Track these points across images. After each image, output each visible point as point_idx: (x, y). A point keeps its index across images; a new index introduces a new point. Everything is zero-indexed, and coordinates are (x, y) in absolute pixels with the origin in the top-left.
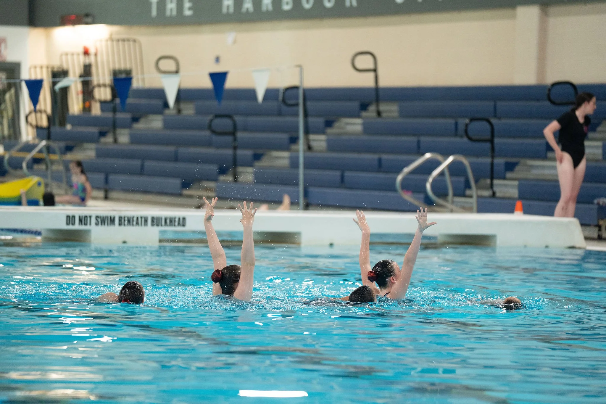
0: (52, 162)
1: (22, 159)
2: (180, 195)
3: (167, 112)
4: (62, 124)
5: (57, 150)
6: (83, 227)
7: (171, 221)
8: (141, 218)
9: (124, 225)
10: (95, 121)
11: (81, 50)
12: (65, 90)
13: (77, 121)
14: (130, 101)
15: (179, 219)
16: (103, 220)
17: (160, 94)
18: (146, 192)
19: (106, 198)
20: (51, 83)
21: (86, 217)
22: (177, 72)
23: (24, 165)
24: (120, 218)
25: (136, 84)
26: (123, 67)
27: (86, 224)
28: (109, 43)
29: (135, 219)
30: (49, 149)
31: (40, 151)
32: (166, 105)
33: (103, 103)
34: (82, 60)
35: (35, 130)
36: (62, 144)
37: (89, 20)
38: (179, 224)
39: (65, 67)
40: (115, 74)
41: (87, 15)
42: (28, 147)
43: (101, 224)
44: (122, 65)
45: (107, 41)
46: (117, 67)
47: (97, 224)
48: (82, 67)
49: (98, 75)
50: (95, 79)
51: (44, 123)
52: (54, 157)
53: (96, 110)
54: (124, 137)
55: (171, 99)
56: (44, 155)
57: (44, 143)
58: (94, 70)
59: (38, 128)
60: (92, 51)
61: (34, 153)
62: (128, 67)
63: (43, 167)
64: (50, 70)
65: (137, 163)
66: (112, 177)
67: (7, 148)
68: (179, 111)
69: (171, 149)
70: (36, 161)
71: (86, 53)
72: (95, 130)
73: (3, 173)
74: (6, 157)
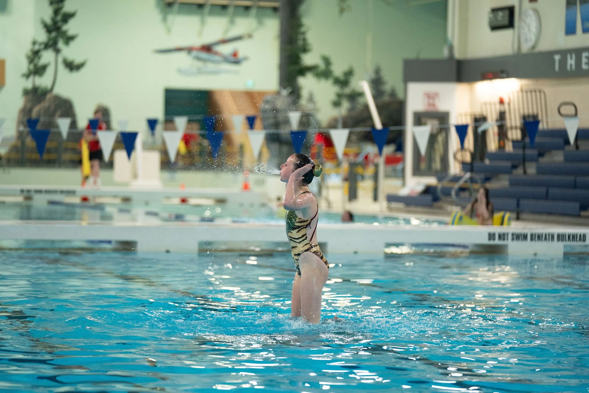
0: (474, 190)
1: (450, 189)
2: (579, 216)
3: (567, 148)
4: (482, 159)
5: (479, 181)
6: (501, 242)
7: (573, 237)
8: (549, 235)
9: (535, 240)
10: (509, 157)
11: (497, 100)
12: (484, 133)
13: (494, 157)
14: (537, 139)
15: (580, 236)
16: (517, 237)
17: (563, 134)
18: (550, 213)
19: (518, 219)
20: (474, 127)
21: (504, 234)
22: (576, 114)
23: (453, 193)
24: (532, 235)
25: (541, 126)
26: (531, 112)
27: (504, 239)
28: (520, 94)
29: (544, 236)
30: (472, 180)
31: (466, 182)
32: (567, 142)
33: (514, 142)
34: (498, 107)
35: (461, 165)
36: (482, 176)
37: (504, 75)
38: (580, 240)
39: (485, 113)
40: (524, 118)
41: (502, 72)
42: (456, 179)
43: (517, 240)
44: (530, 111)
45: (518, 92)
46: (526, 113)
47: (513, 239)
48: (498, 114)
49: (511, 119)
50: (508, 123)
51: (468, 158)
52: (476, 186)
53: (509, 148)
54: (532, 169)
55: (572, 138)
56: (469, 185)
57: (468, 175)
58: (507, 116)
59: (464, 164)
60: (506, 100)
61: (461, 183)
62: (535, 112)
63: (466, 194)
64: (473, 117)
65: (543, 190)
66: (522, 202)
67: (440, 180)
68: (577, 147)
69: (571, 178)
70: (462, 189)
71: (502, 102)
72: (508, 164)
73: (436, 199)
74: (440, 186)
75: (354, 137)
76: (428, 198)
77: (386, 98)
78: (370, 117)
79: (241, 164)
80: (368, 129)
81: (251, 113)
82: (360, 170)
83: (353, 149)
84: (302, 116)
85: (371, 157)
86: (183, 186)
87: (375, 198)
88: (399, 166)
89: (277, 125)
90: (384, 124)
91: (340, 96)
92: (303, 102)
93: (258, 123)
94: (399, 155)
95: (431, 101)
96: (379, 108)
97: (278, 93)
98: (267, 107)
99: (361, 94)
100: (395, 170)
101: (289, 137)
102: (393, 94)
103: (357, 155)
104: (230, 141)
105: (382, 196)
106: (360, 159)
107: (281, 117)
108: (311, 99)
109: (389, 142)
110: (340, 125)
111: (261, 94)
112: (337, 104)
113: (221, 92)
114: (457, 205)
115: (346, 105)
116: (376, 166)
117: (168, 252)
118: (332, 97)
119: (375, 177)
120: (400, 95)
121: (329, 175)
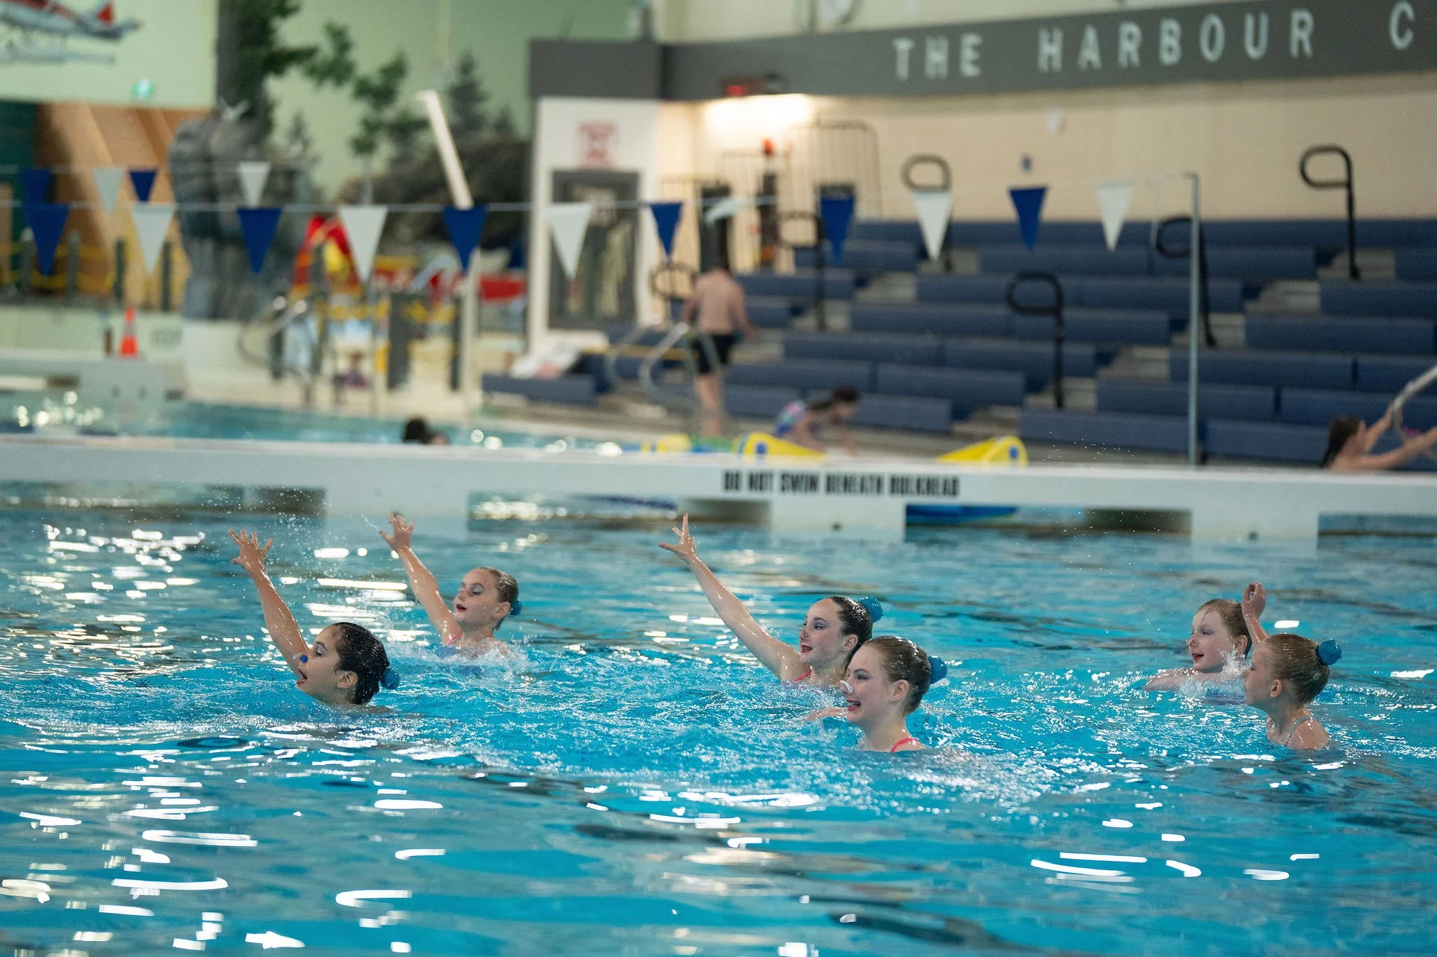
1: (638, 363)
2: (948, 434)
3: (925, 268)
6: (755, 496)
7: (929, 485)
8: (871, 478)
9: (837, 491)
10: (783, 287)
11: (757, 146)
12: (724, 224)
14: (851, 245)
15: (946, 481)
16: (798, 482)
17: (911, 232)
18: (882, 427)
20: (699, 209)
21: (762, 476)
22: (945, 187)
23: (645, 372)
24: (829, 479)
25: (861, 213)
26: (838, 178)
27: (762, 488)
28: (814, 132)
29: (858, 481)
31: (677, 346)
32: (923, 253)
33: (799, 250)
34: (760, 165)
35: (669, 305)
37: (776, 87)
38: (945, 490)
39: (726, 178)
40: (824, 191)
41: (772, 77)
42: (652, 338)
43: (793, 489)
44: (836, 174)
45: (809, 128)
46: (829, 178)
47: (783, 489)
48: (761, 181)
49: (789, 193)
50: (783, 203)
51: (682, 287)
53: (785, 264)
54: (838, 318)
55: (934, 244)
56: (681, 354)
58: (782, 186)
59: (673, 300)
60: (779, 146)
61: (662, 350)
62: (849, 178)
63: (677, 377)
64: (699, 186)
65: (863, 369)
67: (614, 339)
68: (948, 266)
69: (931, 341)
70: (668, 364)
71: (768, 151)
72: (778, 304)
73: (603, 387)
74: (612, 355)
75: (405, 231)
76: (584, 384)
77: (486, 136)
78: (440, 184)
79: (118, 292)
80: (438, 208)
81: (144, 160)
82: (417, 313)
83: (401, 261)
84: (272, 174)
85: (447, 279)
87: (455, 383)
88: (516, 305)
89: (211, 194)
90: (478, 201)
91: (371, 127)
92: (279, 138)
93: (161, 186)
94: (515, 276)
95: (597, 145)
96: (462, 156)
97: (216, 114)
98: (188, 148)
99: (424, 124)
100: (505, 314)
101: (235, 220)
102: (503, 125)
103: (415, 272)
104: (91, 234)
105: (469, 378)
106: (419, 284)
107: (220, 176)
108: (298, 131)
109: (490, 246)
110: (367, 196)
111: (171, 115)
112: (363, 147)
113: (71, 107)
114: (655, 402)
115: (385, 150)
116: (458, 302)
118: (353, 129)
119: (455, 331)
120: (521, 129)
121: (341, 324)
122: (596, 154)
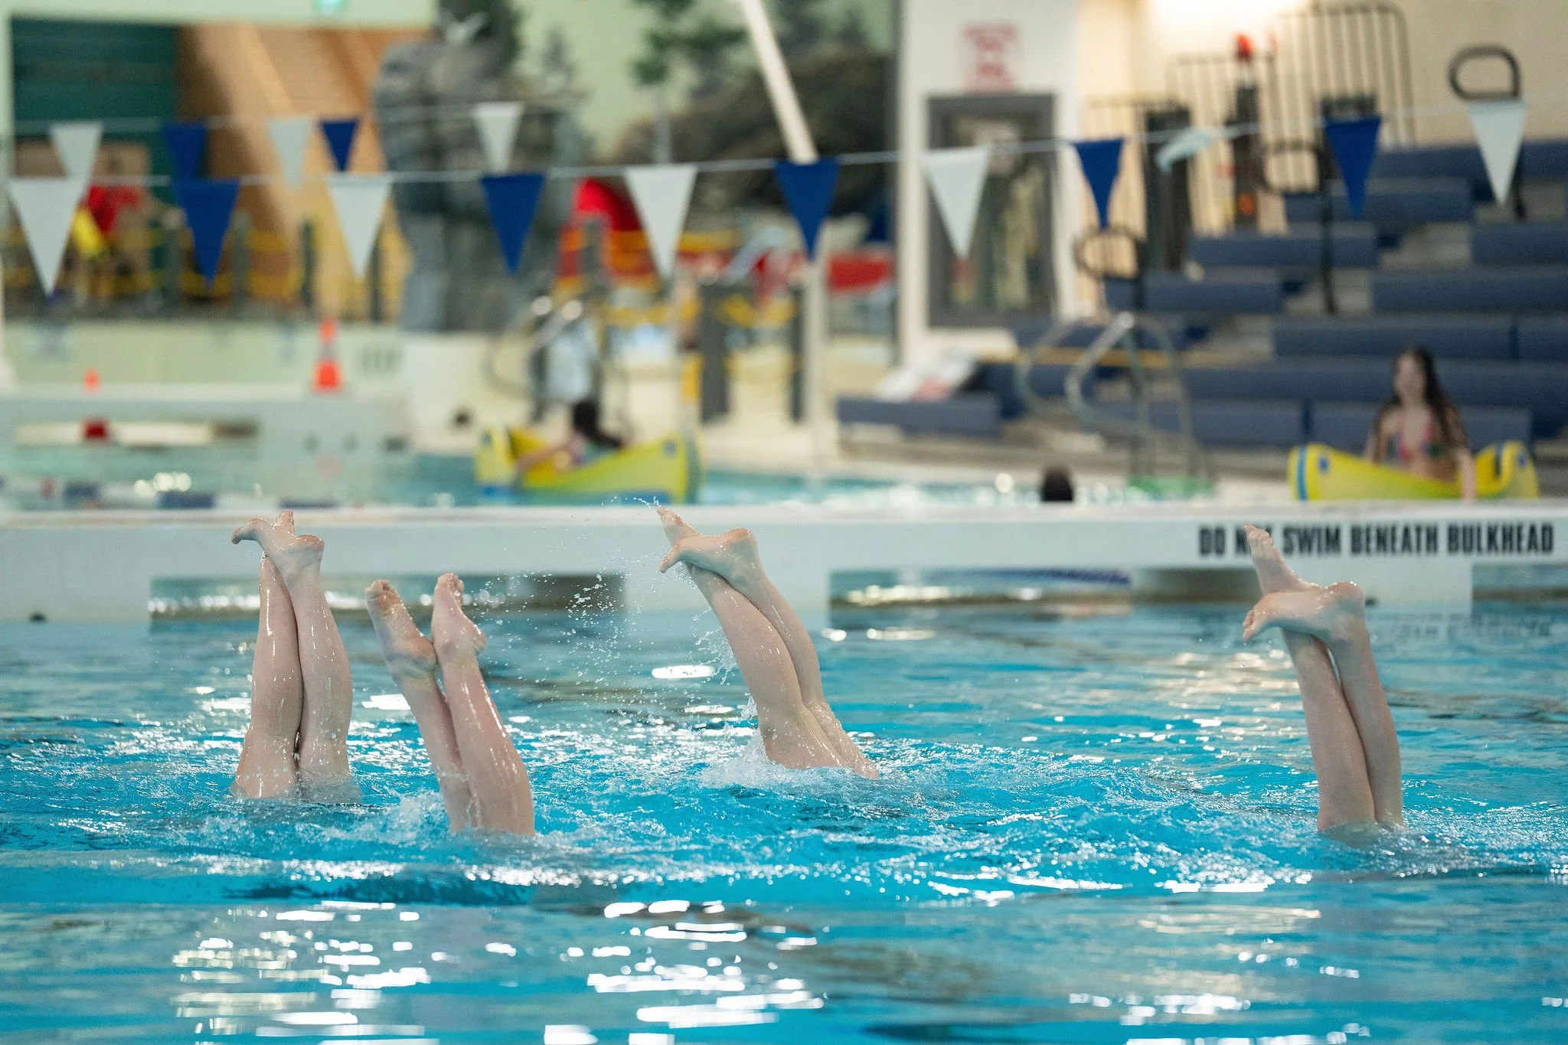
0: (1151, 375)
1: (1063, 372)
3: (1483, 213)
4: (1175, 263)
5: (1164, 340)
7: (1507, 537)
8: (1418, 530)
9: (1368, 550)
10: (1272, 252)
11: (1228, 47)
12: (1183, 167)
13: (1215, 252)
14: (1375, 186)
15: (1533, 530)
16: (1305, 539)
17: (1466, 161)
20: (1145, 148)
22: (1515, 93)
23: (1073, 387)
24: (1356, 533)
25: (1388, 138)
26: (1350, 87)
28: (1311, 21)
29: (1400, 533)
30: (1140, 339)
31: (1118, 346)
32: (1483, 191)
33: (1291, 197)
34: (1232, 73)
35: (1102, 286)
36: (1176, 323)
38: (1532, 545)
39: (1183, 96)
40: (1327, 108)
42: (1082, 336)
43: (1301, 549)
44: (1346, 82)
45: (1302, 15)
46: (1334, 88)
47: (1288, 549)
48: (1232, 96)
49: (1277, 115)
50: (1268, 130)
51: (1124, 260)
52: (1157, 361)
53: (1273, 218)
54: (1355, 295)
55: (1500, 177)
56: (1128, 357)
57: (1125, 322)
58: (1265, 103)
59: (1109, 280)
60: (1260, 45)
61: (1099, 352)
62: (1366, 86)
63: (1120, 390)
64: (1141, 110)
66: (1320, 410)
67: (1024, 340)
68: (1519, 208)
69: (1500, 323)
70: (1105, 373)
71: (1244, 53)
72: (1267, 278)
73: (1012, 410)
74: (1025, 364)
75: (715, 194)
76: (985, 406)
77: (828, 50)
78: (770, 121)
79: (307, 297)
80: (765, 164)
81: (340, 108)
82: (737, 311)
83: (714, 237)
84: (525, 119)
85: (779, 262)
86: (92, 380)
87: (797, 410)
88: (878, 295)
89: (435, 152)
90: (821, 146)
91: (661, 43)
92: (529, 66)
93: (365, 146)
94: (877, 254)
95: (990, 57)
96: (800, 82)
97: (437, 34)
98: (400, 84)
99: (738, 36)
100: (864, 310)
101: (478, 194)
102: (852, 34)
103: (727, 256)
104: (264, 215)
105: (818, 403)
106: (739, 271)
107: (448, 124)
108: (556, 55)
109: (840, 210)
110: (662, 151)
111: (374, 37)
112: (650, 73)
113: (227, 29)
114: (1087, 429)
115: (683, 76)
116: (797, 294)
117: (38, 618)
118: (636, 49)
119: (795, 336)
120: (879, 38)
121: (628, 331)
122: (987, 69)
